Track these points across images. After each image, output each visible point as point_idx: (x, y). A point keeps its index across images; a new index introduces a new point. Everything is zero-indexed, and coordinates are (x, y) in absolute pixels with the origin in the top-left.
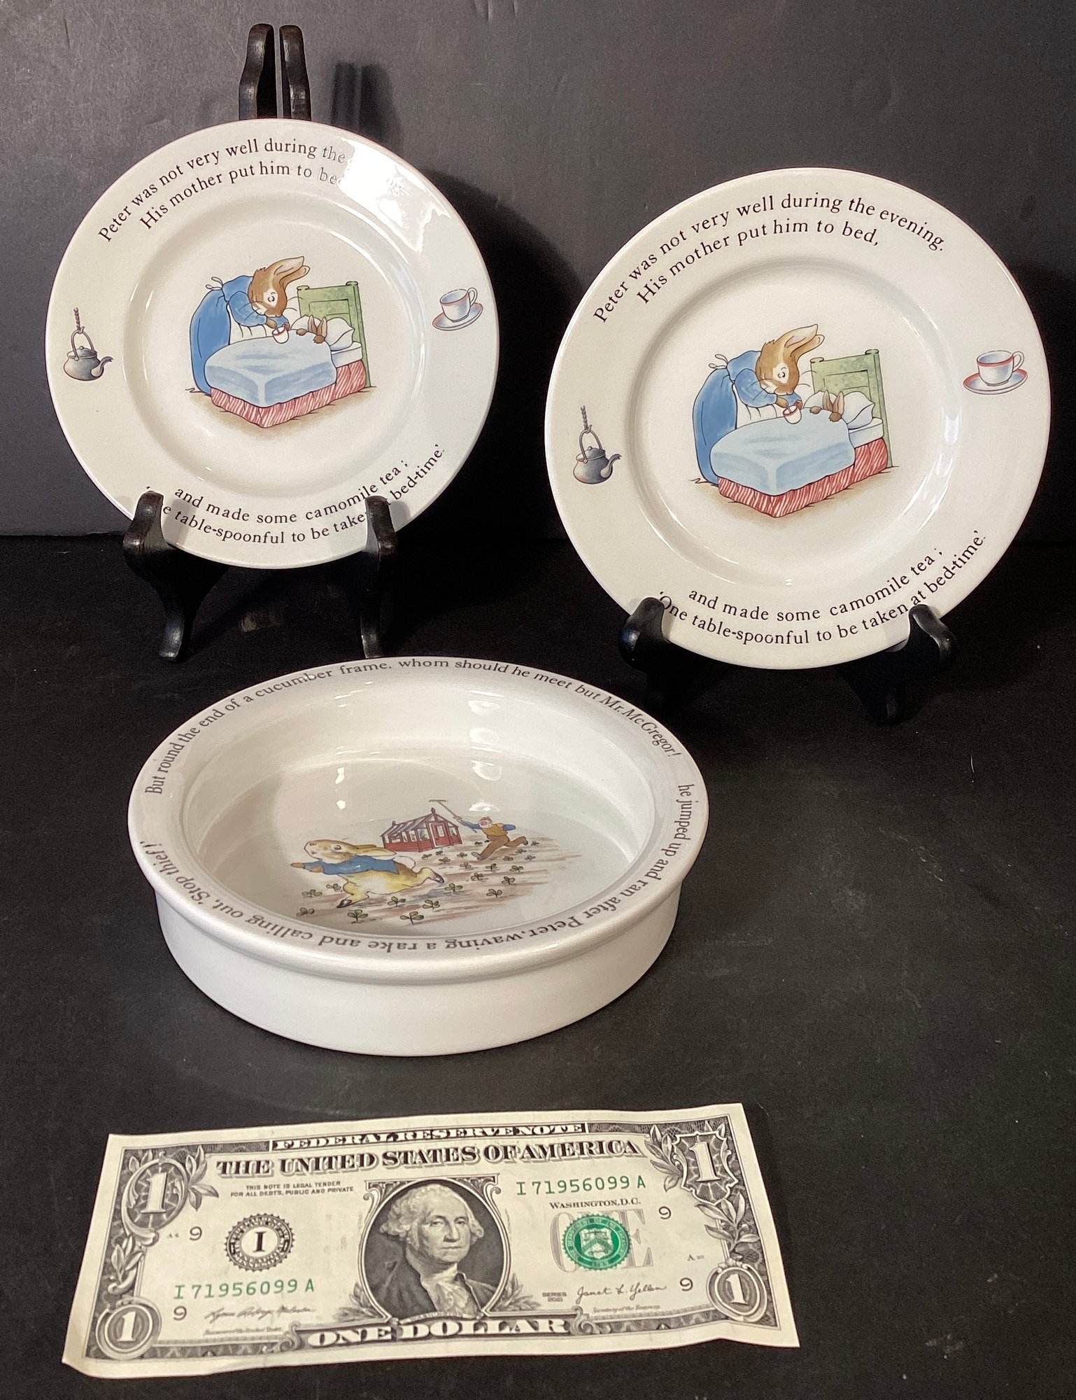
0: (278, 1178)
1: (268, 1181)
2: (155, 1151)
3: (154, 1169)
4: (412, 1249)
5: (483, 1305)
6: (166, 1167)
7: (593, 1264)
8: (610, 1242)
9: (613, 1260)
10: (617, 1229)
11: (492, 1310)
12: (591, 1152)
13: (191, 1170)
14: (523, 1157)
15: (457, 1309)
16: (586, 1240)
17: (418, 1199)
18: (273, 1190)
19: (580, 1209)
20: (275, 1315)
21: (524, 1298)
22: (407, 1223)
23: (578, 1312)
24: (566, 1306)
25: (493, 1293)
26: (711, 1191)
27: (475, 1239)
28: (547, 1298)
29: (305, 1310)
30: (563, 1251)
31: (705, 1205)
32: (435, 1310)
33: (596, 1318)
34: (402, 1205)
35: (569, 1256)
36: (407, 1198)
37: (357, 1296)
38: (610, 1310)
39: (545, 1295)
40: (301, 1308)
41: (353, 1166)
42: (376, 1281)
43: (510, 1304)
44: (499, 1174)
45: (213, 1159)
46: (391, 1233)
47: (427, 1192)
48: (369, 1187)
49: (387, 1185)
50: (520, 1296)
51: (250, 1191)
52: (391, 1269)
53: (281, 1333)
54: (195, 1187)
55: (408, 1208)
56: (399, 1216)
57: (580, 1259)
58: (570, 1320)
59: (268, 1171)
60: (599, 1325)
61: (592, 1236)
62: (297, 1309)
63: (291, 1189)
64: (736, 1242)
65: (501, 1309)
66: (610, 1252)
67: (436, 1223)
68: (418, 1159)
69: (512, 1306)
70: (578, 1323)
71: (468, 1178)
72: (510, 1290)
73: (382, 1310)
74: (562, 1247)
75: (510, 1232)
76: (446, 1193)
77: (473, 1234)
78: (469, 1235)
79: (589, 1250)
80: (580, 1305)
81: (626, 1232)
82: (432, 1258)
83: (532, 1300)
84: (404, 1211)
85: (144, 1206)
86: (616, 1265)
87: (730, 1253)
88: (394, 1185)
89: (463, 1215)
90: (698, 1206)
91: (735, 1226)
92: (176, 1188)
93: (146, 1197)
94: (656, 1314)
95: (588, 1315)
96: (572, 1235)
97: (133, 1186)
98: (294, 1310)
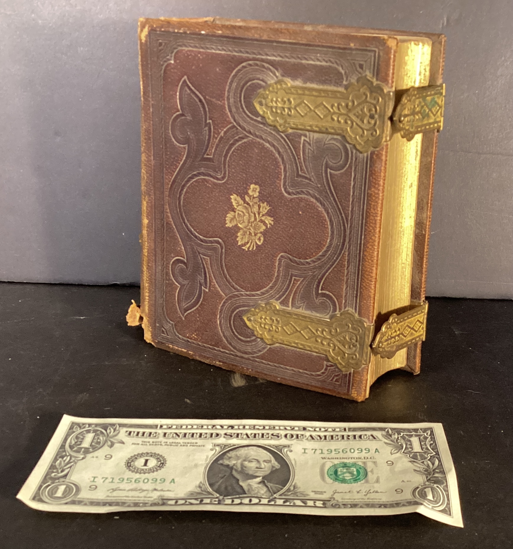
0: (161, 439)
1: (155, 440)
2: (90, 425)
3: (88, 431)
4: (236, 470)
5: (275, 493)
6: (95, 431)
7: (344, 481)
8: (355, 473)
9: (356, 480)
10: (360, 468)
11: (281, 495)
12: (348, 439)
13: (110, 433)
14: (307, 439)
15: (259, 494)
16: (341, 472)
17: (242, 452)
18: (157, 443)
19: (339, 460)
20: (150, 492)
21: (300, 492)
22: (235, 460)
23: (332, 499)
24: (325, 497)
25: (282, 489)
26: (419, 457)
27: (274, 469)
28: (314, 493)
29: (168, 491)
30: (326, 476)
31: (414, 462)
32: (246, 494)
33: (342, 502)
34: (233, 454)
35: (330, 478)
36: (237, 451)
37: (200, 487)
38: (351, 499)
39: (312, 491)
40: (166, 489)
41: (206, 437)
42: (212, 481)
43: (292, 494)
44: (292, 445)
45: (123, 430)
46: (225, 464)
47: (248, 450)
48: (214, 446)
49: (225, 446)
50: (298, 491)
51: (143, 443)
52: (222, 478)
53: (152, 499)
54: (111, 439)
55: (236, 455)
56: (230, 458)
57: (336, 479)
58: (326, 502)
59: (155, 436)
60: (344, 505)
61: (345, 470)
62: (164, 490)
63: (168, 443)
64: (431, 476)
65: (285, 495)
66: (354, 477)
67: (252, 461)
68: (245, 436)
69: (293, 495)
70: (332, 503)
71: (273, 445)
72: (292, 488)
73: (214, 493)
74: (326, 474)
75: (296, 467)
76: (260, 450)
77: (273, 467)
78: (271, 467)
79: (342, 476)
80: (334, 496)
81: (366, 470)
82: (247, 474)
83: (304, 493)
84: (233, 456)
85: (80, 445)
86: (357, 482)
87: (428, 481)
88: (229, 446)
89: (269, 459)
90: (410, 462)
91: (432, 470)
92: (100, 439)
93: (81, 442)
94: (379, 502)
95: (337, 501)
96: (333, 470)
97: (75, 437)
98: (162, 490)
